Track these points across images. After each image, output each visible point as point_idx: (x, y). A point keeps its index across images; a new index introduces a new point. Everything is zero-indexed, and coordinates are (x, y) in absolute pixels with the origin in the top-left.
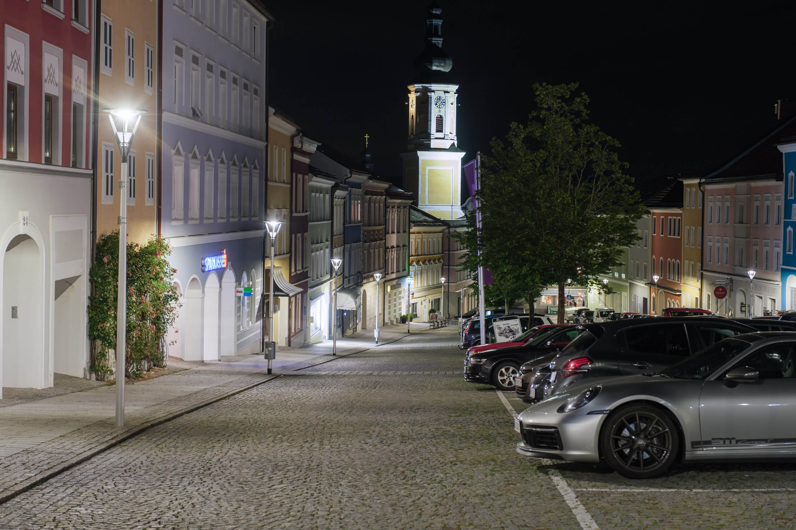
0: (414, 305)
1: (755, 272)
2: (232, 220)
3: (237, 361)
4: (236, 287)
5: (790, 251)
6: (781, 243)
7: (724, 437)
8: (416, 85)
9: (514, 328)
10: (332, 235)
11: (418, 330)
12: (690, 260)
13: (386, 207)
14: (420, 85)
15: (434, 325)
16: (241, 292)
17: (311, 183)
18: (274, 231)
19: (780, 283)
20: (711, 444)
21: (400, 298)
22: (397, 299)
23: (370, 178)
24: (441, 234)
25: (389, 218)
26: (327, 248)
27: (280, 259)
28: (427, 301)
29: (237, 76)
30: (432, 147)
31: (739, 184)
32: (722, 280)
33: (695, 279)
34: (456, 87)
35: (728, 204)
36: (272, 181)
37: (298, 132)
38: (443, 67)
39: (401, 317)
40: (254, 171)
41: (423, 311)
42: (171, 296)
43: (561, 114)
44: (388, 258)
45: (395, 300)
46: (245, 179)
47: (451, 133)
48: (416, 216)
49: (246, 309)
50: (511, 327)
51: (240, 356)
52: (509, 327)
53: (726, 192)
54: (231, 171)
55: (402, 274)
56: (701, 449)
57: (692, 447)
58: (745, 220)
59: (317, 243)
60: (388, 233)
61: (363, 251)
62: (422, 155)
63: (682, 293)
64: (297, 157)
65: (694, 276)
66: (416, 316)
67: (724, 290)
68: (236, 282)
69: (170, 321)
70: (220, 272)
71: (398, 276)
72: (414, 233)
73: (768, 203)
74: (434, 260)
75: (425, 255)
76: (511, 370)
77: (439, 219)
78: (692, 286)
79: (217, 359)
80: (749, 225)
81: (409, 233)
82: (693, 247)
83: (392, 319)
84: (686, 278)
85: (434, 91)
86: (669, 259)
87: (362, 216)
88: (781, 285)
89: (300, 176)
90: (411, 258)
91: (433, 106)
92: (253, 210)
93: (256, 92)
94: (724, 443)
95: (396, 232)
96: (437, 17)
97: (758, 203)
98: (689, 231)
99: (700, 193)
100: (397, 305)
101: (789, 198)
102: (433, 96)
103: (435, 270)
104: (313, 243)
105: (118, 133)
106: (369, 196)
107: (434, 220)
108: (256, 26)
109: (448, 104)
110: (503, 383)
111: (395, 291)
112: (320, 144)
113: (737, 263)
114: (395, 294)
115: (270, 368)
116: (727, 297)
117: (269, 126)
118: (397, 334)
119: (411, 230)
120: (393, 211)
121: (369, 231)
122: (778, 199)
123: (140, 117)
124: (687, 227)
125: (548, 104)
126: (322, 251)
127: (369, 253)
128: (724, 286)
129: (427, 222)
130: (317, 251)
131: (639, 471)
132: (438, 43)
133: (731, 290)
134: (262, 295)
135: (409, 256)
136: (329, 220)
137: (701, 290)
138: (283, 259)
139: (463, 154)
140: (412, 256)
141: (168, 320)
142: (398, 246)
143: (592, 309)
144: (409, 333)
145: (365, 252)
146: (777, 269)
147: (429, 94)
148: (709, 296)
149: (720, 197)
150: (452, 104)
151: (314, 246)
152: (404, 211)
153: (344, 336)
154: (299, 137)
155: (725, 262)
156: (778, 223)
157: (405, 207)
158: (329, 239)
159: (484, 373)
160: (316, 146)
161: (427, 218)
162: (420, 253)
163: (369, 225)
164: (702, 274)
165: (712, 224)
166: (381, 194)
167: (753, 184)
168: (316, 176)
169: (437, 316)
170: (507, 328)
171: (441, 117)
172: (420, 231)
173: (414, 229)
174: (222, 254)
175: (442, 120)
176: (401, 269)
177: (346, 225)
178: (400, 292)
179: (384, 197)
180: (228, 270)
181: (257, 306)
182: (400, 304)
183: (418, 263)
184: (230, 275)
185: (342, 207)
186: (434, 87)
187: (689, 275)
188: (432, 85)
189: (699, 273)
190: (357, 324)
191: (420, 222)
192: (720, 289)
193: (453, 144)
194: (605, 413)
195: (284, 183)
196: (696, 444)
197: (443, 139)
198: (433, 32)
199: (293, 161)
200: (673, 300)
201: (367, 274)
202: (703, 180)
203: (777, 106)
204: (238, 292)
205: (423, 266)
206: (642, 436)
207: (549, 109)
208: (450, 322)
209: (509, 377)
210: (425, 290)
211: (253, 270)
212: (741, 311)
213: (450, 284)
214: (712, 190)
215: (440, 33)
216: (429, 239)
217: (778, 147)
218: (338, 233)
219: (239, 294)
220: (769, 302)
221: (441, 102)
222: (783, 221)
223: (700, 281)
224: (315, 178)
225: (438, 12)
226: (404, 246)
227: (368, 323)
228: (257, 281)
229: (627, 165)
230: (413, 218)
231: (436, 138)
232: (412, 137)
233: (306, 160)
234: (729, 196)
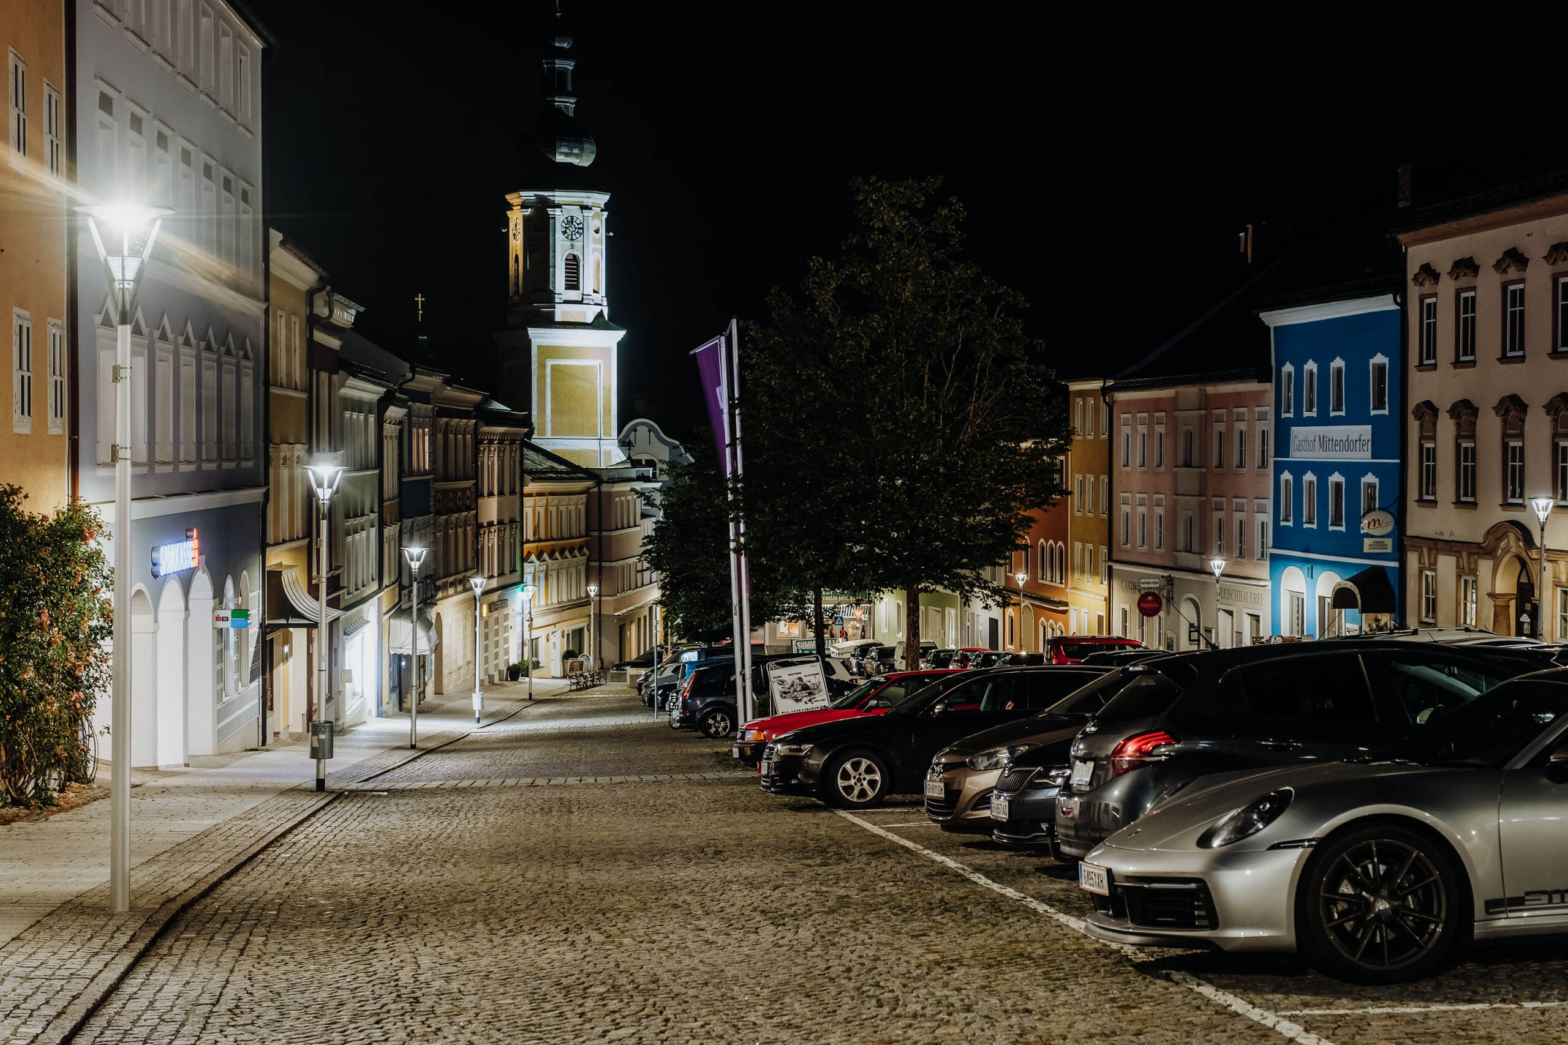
0: (534, 642)
1: (1224, 563)
2: (206, 466)
3: (223, 766)
4: (214, 609)
5: (1287, 520)
6: (1269, 504)
7: (1549, 889)
8: (522, 193)
9: (811, 681)
10: (381, 500)
11: (546, 693)
12: (1084, 541)
13: (477, 442)
14: (532, 193)
15: (578, 683)
16: (225, 619)
17: (344, 391)
18: (326, 485)
19: (1269, 584)
20: (1523, 904)
21: (506, 629)
22: (501, 631)
23: (447, 382)
24: (584, 497)
25: (482, 463)
26: (372, 526)
27: (290, 550)
28: (559, 634)
29: (212, 162)
30: (558, 318)
31: (1182, 389)
32: (1152, 579)
33: (1097, 579)
34: (603, 198)
35: (1160, 429)
36: (275, 385)
37: (322, 282)
38: (577, 156)
39: (509, 669)
40: (244, 363)
41: (551, 653)
42: (102, 628)
43: (908, 240)
44: (483, 547)
45: (497, 633)
46: (229, 379)
47: (595, 292)
48: (533, 460)
49: (231, 654)
50: (805, 680)
51: (223, 754)
52: (800, 679)
53: (1156, 405)
54: (204, 362)
55: (509, 579)
56: (1505, 915)
57: (1488, 913)
58: (1195, 460)
59: (356, 516)
60: (482, 495)
61: (435, 533)
62: (539, 337)
63: (1071, 608)
64: (320, 337)
65: (1095, 572)
66: (536, 665)
67: (1157, 599)
68: (214, 598)
69: (101, 682)
70: (186, 579)
71: (501, 584)
72: (530, 495)
73: (1242, 426)
74: (571, 551)
75: (552, 539)
76: (863, 767)
77: (579, 467)
78: (1090, 592)
79: (182, 762)
80: (1204, 470)
81: (522, 495)
82: (1091, 515)
83: (492, 672)
84: (1077, 576)
85: (559, 206)
86: (1042, 540)
87: (433, 461)
88: (1269, 588)
89: (324, 375)
90: (525, 546)
91: (559, 236)
92: (242, 446)
93: (245, 197)
94: (1550, 902)
95: (496, 493)
96: (564, 54)
97: (1221, 427)
98: (1082, 484)
99: (1104, 409)
100: (501, 643)
101: (1284, 416)
102: (559, 216)
103: (573, 570)
104: (348, 517)
105: (110, 259)
106: (445, 420)
107: (569, 470)
108: (243, 57)
109: (590, 234)
110: (848, 794)
111: (495, 614)
112: (362, 309)
113: (1181, 545)
114: (497, 622)
115: (322, 777)
116: (1162, 614)
117: (271, 270)
118: (508, 703)
119: (526, 490)
120: (489, 450)
121: (445, 492)
122: (1262, 417)
123: (158, 223)
124: (1079, 477)
125: (882, 220)
126: (364, 533)
127: (446, 536)
128: (1156, 592)
129: (556, 472)
130: (356, 532)
131: (1380, 968)
132: (567, 107)
133: (1170, 600)
134: (261, 626)
135: (522, 543)
136: (375, 468)
137: (1109, 601)
138: (297, 550)
139: (620, 334)
140: (528, 541)
141: (96, 679)
142: (500, 522)
143: (887, 644)
144: (532, 700)
145: (439, 534)
146: (1262, 555)
147: (550, 211)
148: (1125, 612)
149: (1146, 415)
150: (597, 231)
151: (351, 522)
152: (511, 450)
153: (402, 708)
154: (324, 292)
155: (1156, 543)
156: (1263, 465)
157: (512, 442)
158: (376, 509)
159: (809, 773)
160: (353, 312)
161: (556, 465)
162: (543, 536)
163: (446, 479)
164: (1110, 568)
165: (1128, 469)
166: (467, 415)
167: (1211, 389)
168: (355, 377)
169: (581, 664)
170: (797, 681)
171: (575, 258)
172: (540, 490)
173: (531, 487)
174: (189, 538)
175: (578, 265)
176: (507, 570)
177: (404, 480)
178: (506, 617)
179: (474, 421)
180: (200, 572)
181: (252, 650)
182: (506, 640)
183: (539, 557)
184: (203, 583)
185: (396, 442)
186: (559, 196)
187: (1082, 571)
188: (557, 193)
189: (1103, 567)
190: (425, 684)
191: (542, 472)
192: (1150, 598)
193: (601, 314)
194: (1309, 846)
195: (296, 389)
196: (1495, 906)
197: (581, 302)
198: (557, 84)
199: (312, 346)
200: (1051, 621)
201: (444, 580)
202: (1110, 383)
203: (1245, 237)
204: (218, 619)
205: (550, 561)
206: (1385, 893)
207: (884, 230)
208: (609, 676)
209: (859, 780)
210: (555, 612)
211: (245, 572)
212: (1190, 640)
213: (603, 598)
214: (1129, 402)
215: (570, 88)
216: (561, 508)
217: (1261, 315)
218: (391, 496)
219: (221, 625)
220: (1247, 620)
221: (575, 229)
222: (1272, 460)
223: (1106, 583)
224: (351, 381)
225: (565, 45)
226: (512, 521)
227: (445, 681)
228: (251, 595)
229: (1040, 343)
230: (528, 464)
231: (566, 302)
232: (516, 298)
233: (334, 343)
234: (1163, 414)
